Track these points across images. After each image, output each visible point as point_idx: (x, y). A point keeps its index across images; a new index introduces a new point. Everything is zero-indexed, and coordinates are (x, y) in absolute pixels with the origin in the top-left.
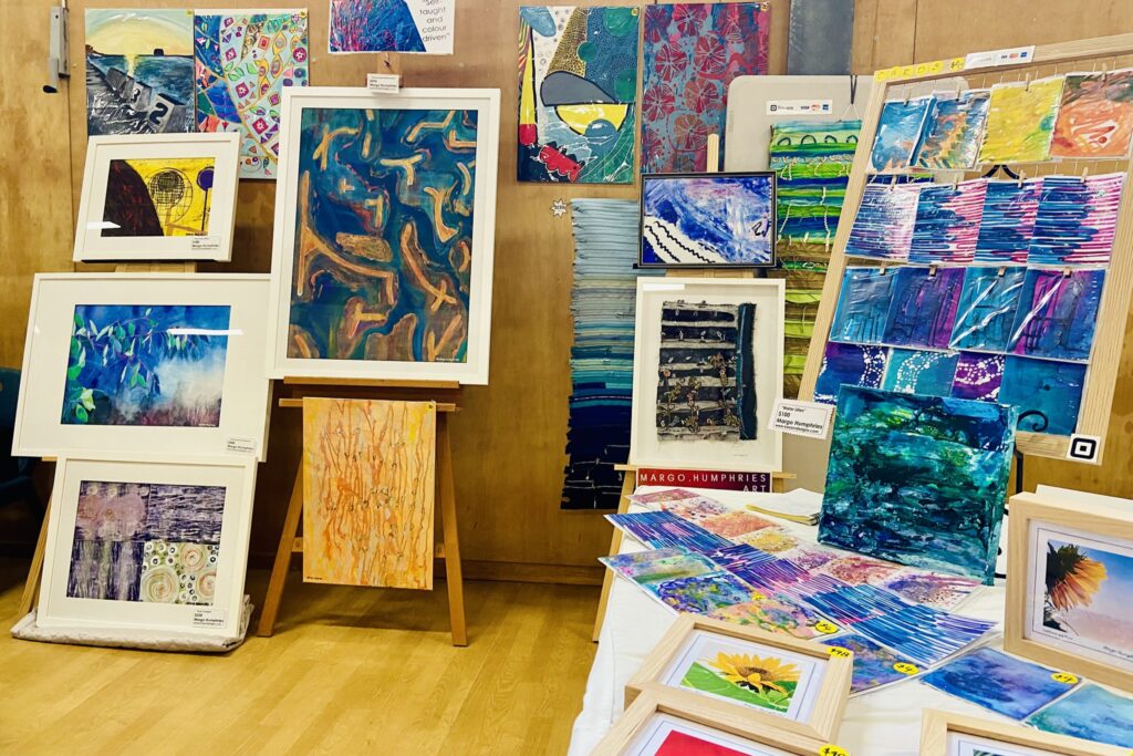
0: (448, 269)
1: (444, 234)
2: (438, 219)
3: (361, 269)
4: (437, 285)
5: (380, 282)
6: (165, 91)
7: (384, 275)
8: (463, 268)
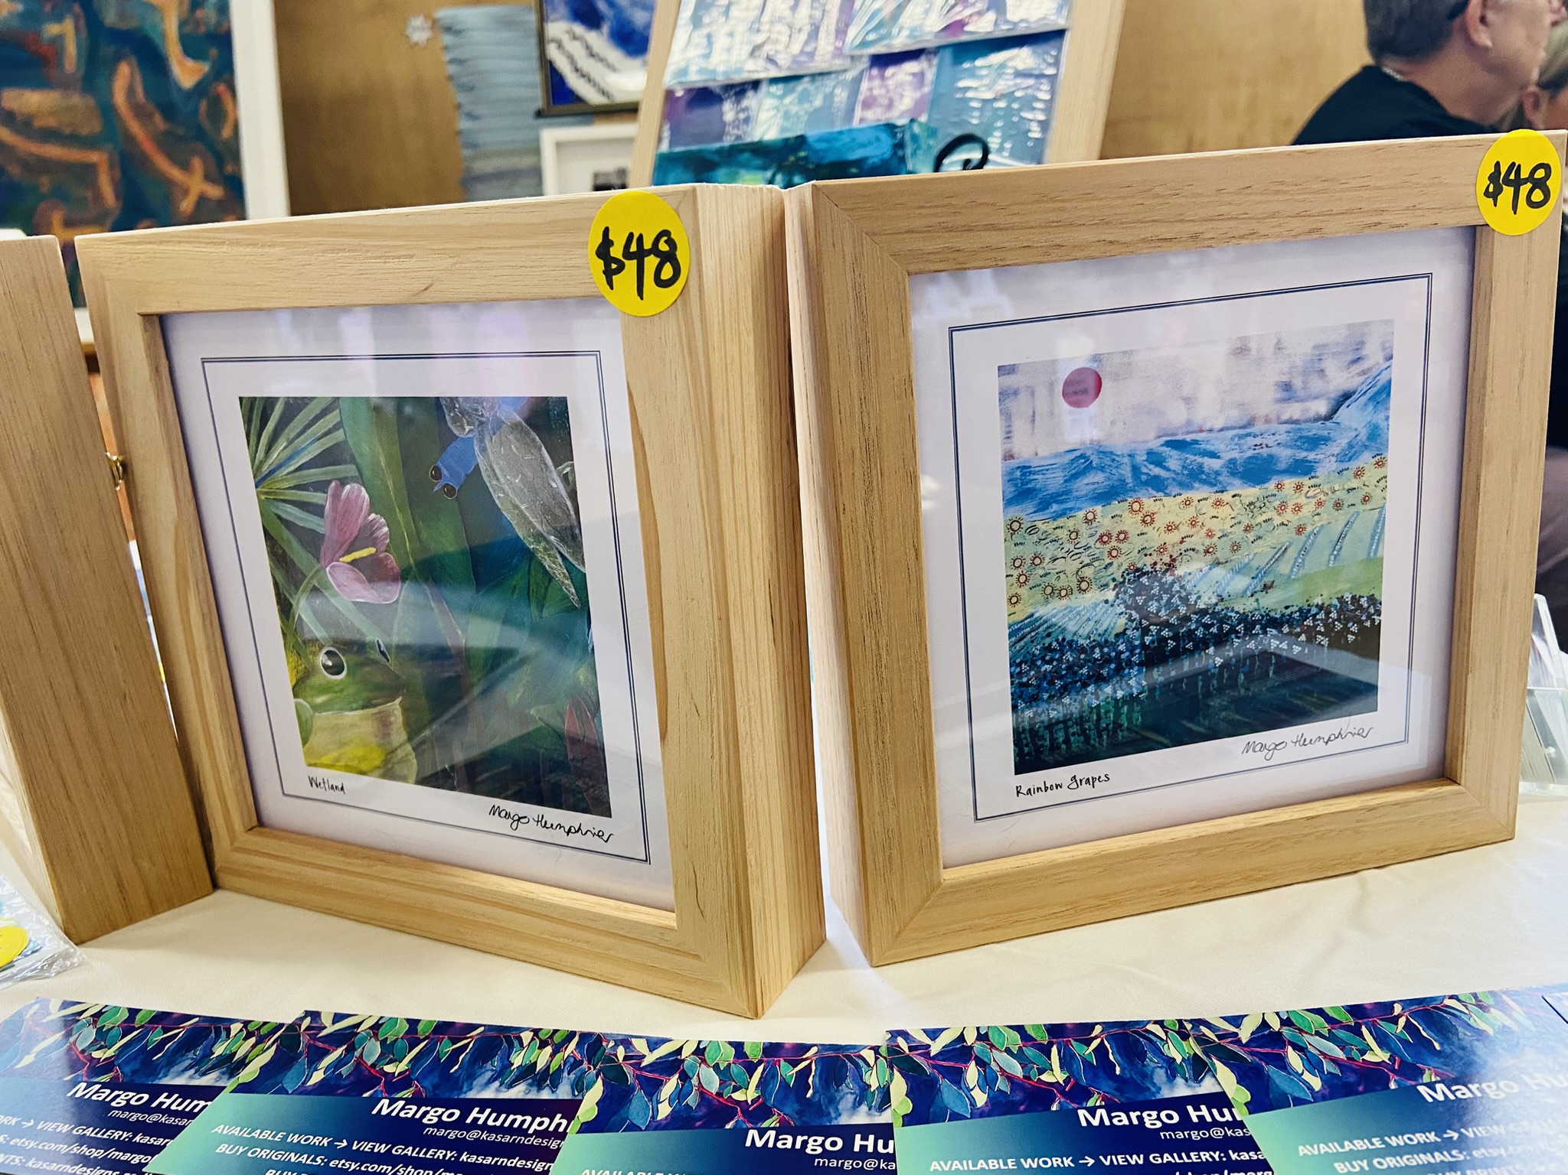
0: (200, 135)
1: (186, 73)
2: (173, 50)
3: (53, 151)
4: (185, 167)
5: (90, 169)
7: (94, 157)
8: (226, 133)
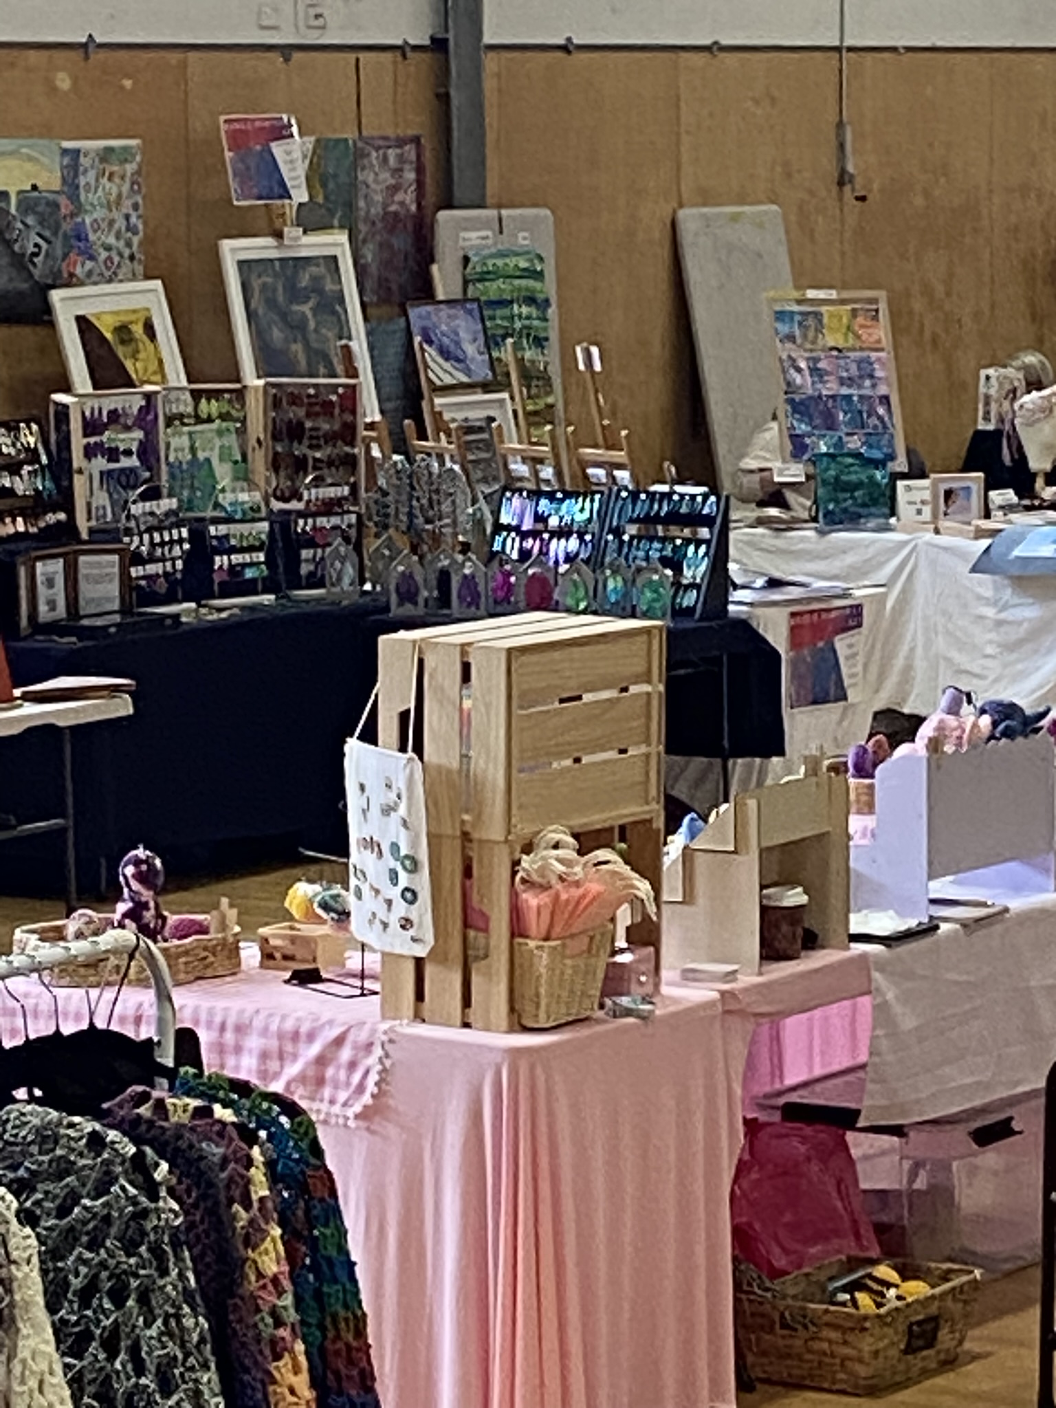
6: (38, 229)
